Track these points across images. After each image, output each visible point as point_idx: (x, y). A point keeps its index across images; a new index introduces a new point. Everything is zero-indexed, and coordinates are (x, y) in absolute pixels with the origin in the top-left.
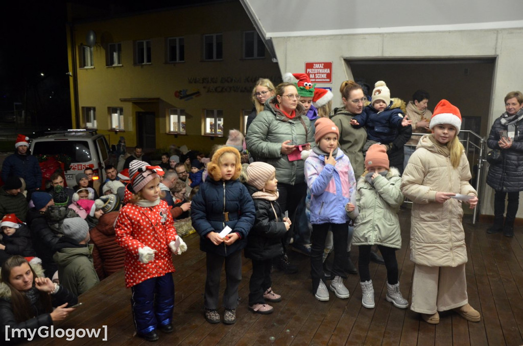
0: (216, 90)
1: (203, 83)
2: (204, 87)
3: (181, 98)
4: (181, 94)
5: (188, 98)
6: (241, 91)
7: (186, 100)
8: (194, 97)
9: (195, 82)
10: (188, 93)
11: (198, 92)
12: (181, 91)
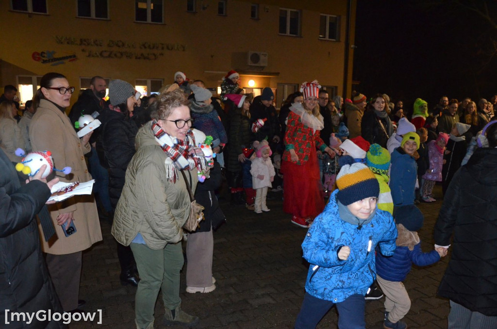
0: (101, 54)
1: (80, 44)
2: (83, 50)
3: (44, 62)
4: (44, 57)
5: (58, 62)
6: (136, 58)
7: (52, 65)
8: (66, 61)
9: (68, 43)
10: (56, 56)
11: (74, 56)
12: (43, 53)
